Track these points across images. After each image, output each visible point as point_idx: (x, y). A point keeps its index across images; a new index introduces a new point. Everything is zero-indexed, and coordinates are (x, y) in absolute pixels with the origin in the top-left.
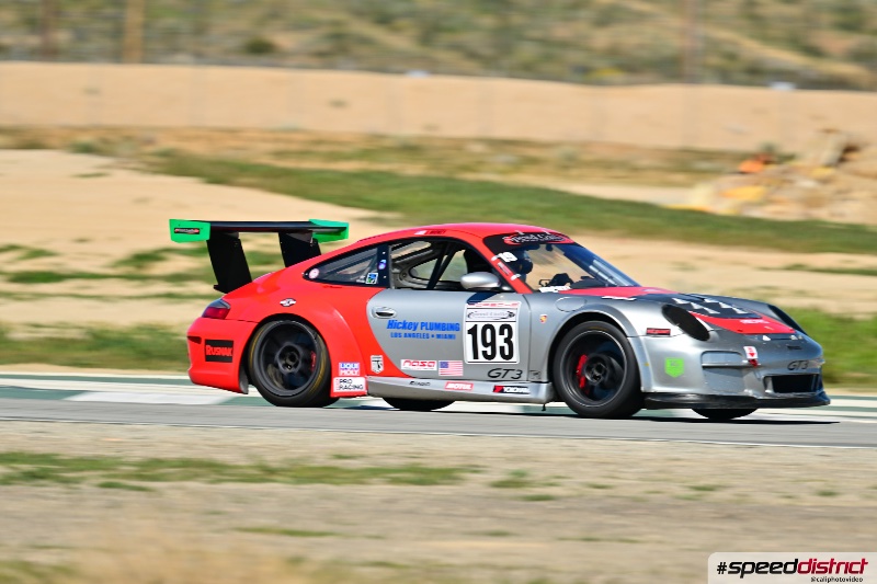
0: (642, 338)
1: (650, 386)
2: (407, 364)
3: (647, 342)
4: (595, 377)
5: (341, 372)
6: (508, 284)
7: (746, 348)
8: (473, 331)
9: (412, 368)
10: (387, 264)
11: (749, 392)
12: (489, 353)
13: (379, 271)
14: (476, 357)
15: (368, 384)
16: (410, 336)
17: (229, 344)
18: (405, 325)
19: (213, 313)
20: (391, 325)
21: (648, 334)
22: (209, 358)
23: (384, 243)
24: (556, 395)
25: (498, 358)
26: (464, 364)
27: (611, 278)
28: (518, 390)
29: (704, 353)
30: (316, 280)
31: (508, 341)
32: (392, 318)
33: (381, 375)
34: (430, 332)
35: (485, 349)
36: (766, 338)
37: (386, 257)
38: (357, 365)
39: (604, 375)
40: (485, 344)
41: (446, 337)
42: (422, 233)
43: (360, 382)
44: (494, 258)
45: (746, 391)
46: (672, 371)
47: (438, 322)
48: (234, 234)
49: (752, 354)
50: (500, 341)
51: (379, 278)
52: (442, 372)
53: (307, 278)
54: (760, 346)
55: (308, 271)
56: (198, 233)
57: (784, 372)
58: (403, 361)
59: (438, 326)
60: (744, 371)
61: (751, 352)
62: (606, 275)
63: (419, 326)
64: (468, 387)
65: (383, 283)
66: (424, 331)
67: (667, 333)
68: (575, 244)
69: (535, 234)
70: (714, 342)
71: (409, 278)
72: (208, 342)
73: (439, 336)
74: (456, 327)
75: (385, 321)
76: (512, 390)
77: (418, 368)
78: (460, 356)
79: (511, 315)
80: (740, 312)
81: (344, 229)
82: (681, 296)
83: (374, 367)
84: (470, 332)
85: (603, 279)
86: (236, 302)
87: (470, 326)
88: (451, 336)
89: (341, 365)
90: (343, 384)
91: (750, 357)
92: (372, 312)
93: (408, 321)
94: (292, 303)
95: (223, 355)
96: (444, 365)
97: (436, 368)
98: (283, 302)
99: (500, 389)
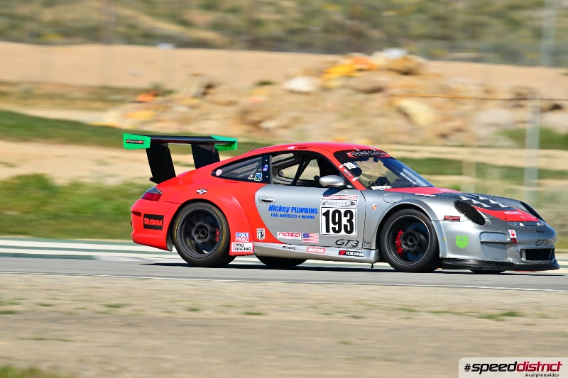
0: (441, 222)
1: (445, 254)
2: (281, 235)
3: (444, 224)
4: (409, 246)
5: (237, 239)
6: (351, 184)
7: (509, 230)
8: (327, 214)
9: (284, 237)
10: (268, 168)
11: (510, 260)
12: (337, 229)
13: (263, 172)
14: (328, 231)
15: (253, 246)
16: (284, 216)
17: (160, 218)
18: (281, 209)
19: (151, 196)
20: (271, 208)
22: (146, 227)
23: (267, 154)
24: (382, 258)
25: (343, 232)
26: (320, 235)
27: (415, 181)
28: (356, 254)
29: (482, 233)
30: (220, 177)
31: (350, 221)
32: (271, 204)
33: (264, 241)
34: (298, 214)
35: (334, 226)
36: (521, 224)
37: (268, 163)
38: (247, 234)
39: (413, 246)
40: (334, 223)
41: (308, 217)
42: (293, 148)
43: (249, 245)
44: (341, 166)
45: (508, 258)
46: (460, 244)
47: (303, 207)
48: (165, 145)
49: (513, 235)
50: (344, 221)
51: (264, 177)
52: (304, 241)
53: (214, 175)
54: (518, 230)
55: (215, 170)
56: (142, 144)
57: (533, 246)
58: (278, 233)
59: (301, 210)
60: (507, 246)
61: (512, 234)
62: (412, 179)
63: (290, 210)
64: (322, 251)
65: (266, 180)
66: (294, 213)
67: (458, 219)
68: (391, 158)
69: (367, 150)
70: (488, 226)
71: (278, 176)
72: (146, 216)
73: (303, 217)
74: (315, 211)
75: (267, 205)
76: (352, 254)
77: (287, 237)
78: (318, 230)
79: (352, 204)
80: (503, 206)
81: (233, 143)
82: (465, 195)
84: (324, 214)
85: (409, 181)
86: (165, 190)
87: (324, 210)
88: (311, 217)
89: (236, 233)
90: (238, 247)
91: (512, 237)
92: (259, 199)
93: (283, 206)
94: (205, 191)
95: (156, 224)
96: (306, 236)
97: (300, 238)
98: (198, 191)
99: (344, 253)
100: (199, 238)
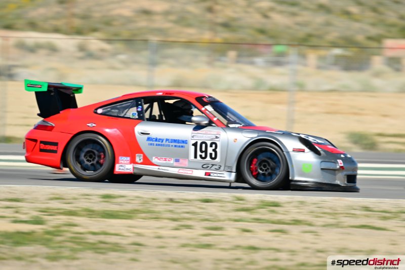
0: (291, 153)
1: (293, 177)
2: (156, 159)
3: (293, 155)
4: (263, 171)
5: (120, 161)
7: (338, 160)
8: (195, 145)
9: (159, 161)
10: (142, 109)
11: (338, 182)
12: (203, 156)
13: (138, 111)
14: (196, 157)
15: (134, 168)
16: (159, 145)
17: (56, 144)
18: (156, 140)
20: (149, 139)
21: (293, 151)
23: (139, 98)
24: (240, 178)
25: (208, 158)
26: (189, 161)
28: (219, 175)
29: (322, 162)
30: (101, 114)
31: (214, 150)
33: (141, 164)
34: (171, 144)
35: (201, 154)
36: (342, 156)
37: (141, 105)
38: (129, 158)
39: (266, 170)
40: (201, 151)
41: (179, 147)
42: (160, 94)
43: (130, 166)
44: (203, 109)
45: (337, 181)
47: (175, 139)
48: (51, 89)
49: (341, 164)
50: (210, 150)
51: (139, 115)
52: (175, 164)
53: (96, 113)
54: (341, 159)
55: (97, 109)
56: (41, 87)
57: (349, 173)
58: (154, 158)
59: (175, 141)
60: (337, 172)
61: (340, 162)
63: (164, 141)
64: (191, 172)
65: (141, 118)
66: (167, 143)
67: (303, 151)
70: (324, 157)
72: (41, 142)
73: (175, 146)
74: (185, 142)
75: (147, 136)
76: (215, 175)
77: (162, 162)
78: (186, 156)
79: (217, 137)
81: (81, 88)
83: (137, 160)
84: (193, 145)
87: (194, 142)
88: (182, 146)
89: (120, 157)
90: (121, 167)
92: (138, 132)
93: (158, 138)
94: (94, 125)
95: (51, 149)
96: (177, 161)
97: (172, 162)
98: (88, 125)
99: (208, 174)
100: (88, 161)
